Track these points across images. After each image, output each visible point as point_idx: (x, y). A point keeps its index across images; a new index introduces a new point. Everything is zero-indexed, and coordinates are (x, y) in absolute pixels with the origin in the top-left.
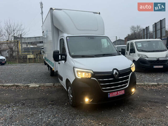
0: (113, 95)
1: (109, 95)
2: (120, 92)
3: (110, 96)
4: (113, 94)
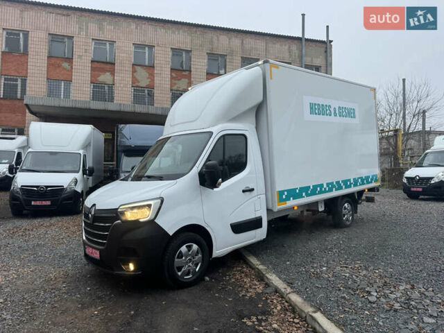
2: (94, 253)
4: (89, 250)
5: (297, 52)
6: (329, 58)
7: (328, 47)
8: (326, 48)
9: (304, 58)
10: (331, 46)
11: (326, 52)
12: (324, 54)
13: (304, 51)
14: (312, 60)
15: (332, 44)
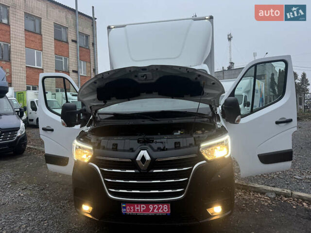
0: (134, 211)
1: (125, 208)
2: (154, 208)
3: (128, 210)
4: (134, 208)
5: (72, 20)
6: (95, 31)
7: (94, 23)
8: (93, 23)
9: (78, 27)
10: (96, 22)
11: (92, 25)
12: (92, 27)
13: (78, 21)
14: (83, 29)
15: (96, 20)
